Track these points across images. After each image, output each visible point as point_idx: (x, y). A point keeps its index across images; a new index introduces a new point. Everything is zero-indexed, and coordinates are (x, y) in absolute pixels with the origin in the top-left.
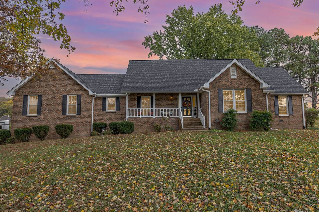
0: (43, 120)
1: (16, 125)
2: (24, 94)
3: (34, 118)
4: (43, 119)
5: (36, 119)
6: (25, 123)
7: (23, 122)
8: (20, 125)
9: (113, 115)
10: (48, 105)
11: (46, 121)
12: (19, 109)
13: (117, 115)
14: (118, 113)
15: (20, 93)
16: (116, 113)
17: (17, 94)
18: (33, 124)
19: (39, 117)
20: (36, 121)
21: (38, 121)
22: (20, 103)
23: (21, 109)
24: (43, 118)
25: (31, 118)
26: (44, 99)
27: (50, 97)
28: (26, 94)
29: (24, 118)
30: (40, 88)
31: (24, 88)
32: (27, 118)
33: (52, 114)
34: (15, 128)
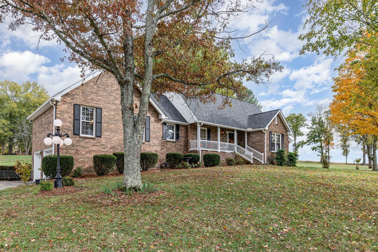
0: (105, 145)
1: (64, 149)
2: (75, 102)
3: (91, 141)
4: (105, 143)
5: (94, 142)
6: (79, 147)
7: (75, 145)
8: (70, 149)
9: (173, 145)
10: (111, 125)
11: (109, 146)
12: (67, 124)
13: (177, 146)
14: (178, 144)
15: (68, 99)
16: (176, 144)
17: (64, 101)
18: (91, 150)
19: (99, 140)
20: (95, 146)
21: (98, 146)
22: (69, 115)
23: (70, 125)
24: (104, 141)
25: (87, 140)
26: (105, 114)
27: (113, 113)
28: (78, 103)
29: (77, 139)
30: (98, 98)
31: (73, 93)
32: (81, 139)
33: (116, 138)
34: (62, 153)
